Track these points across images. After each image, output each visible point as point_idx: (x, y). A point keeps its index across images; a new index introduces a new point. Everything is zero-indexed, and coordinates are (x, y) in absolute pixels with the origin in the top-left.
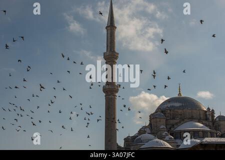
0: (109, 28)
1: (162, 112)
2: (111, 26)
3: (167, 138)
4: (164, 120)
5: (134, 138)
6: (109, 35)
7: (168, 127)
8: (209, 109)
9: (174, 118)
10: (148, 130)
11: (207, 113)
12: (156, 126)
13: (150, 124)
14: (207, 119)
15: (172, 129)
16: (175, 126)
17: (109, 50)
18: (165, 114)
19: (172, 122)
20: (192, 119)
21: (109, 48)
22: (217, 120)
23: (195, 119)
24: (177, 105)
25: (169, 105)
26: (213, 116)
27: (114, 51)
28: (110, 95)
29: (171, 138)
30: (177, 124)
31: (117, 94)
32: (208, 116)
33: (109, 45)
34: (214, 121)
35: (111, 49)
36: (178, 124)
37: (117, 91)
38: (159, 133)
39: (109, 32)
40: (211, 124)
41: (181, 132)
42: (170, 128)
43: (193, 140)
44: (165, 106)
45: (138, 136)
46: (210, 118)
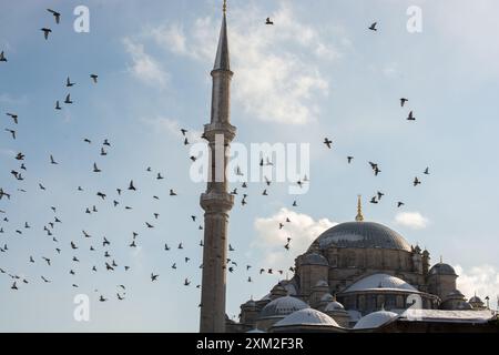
0: (218, 74)
1: (322, 252)
2: (222, 71)
3: (330, 307)
4: (326, 270)
5: (262, 303)
6: (217, 89)
7: (334, 283)
8: (417, 248)
9: (345, 266)
10: (291, 289)
11: (415, 258)
12: (309, 281)
13: (297, 277)
14: (413, 270)
15: (341, 288)
16: (348, 283)
17: (216, 119)
18: (327, 257)
19: (342, 273)
20: (383, 268)
21: (216, 115)
22: (434, 272)
23: (389, 269)
24: (353, 238)
25: (336, 239)
26: (426, 265)
27: (226, 122)
28: (215, 213)
29: (339, 308)
30: (351, 277)
31: (228, 213)
32: (416, 263)
33: (216, 108)
34: (427, 275)
35: (220, 121)
36: (352, 279)
37: (229, 206)
38: (315, 295)
39: (218, 82)
40: (421, 280)
41: (358, 294)
42: (337, 287)
43: (383, 312)
44: (329, 240)
45: (269, 301)
46: (420, 268)
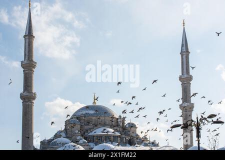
0: (27, 37)
1: (77, 118)
2: (29, 36)
3: (81, 142)
4: (79, 126)
5: (50, 141)
6: (27, 44)
8: (120, 116)
9: (88, 125)
10: (63, 134)
11: (119, 120)
12: (71, 131)
13: (66, 129)
14: (118, 126)
15: (86, 134)
16: (89, 131)
17: (27, 58)
18: (80, 120)
19: (86, 127)
20: (105, 125)
21: (27, 56)
22: (127, 126)
23: (107, 125)
24: (92, 112)
25: (84, 112)
26: (123, 123)
27: (32, 60)
28: (27, 102)
29: (85, 142)
30: (90, 129)
31: (34, 101)
32: (119, 123)
33: (27, 53)
34: (124, 128)
35: (28, 59)
37: (34, 98)
38: (74, 137)
39: (27, 41)
40: (121, 130)
41: (93, 136)
42: (84, 133)
43: (105, 144)
44: (81, 113)
45: (53, 140)
46: (121, 125)
